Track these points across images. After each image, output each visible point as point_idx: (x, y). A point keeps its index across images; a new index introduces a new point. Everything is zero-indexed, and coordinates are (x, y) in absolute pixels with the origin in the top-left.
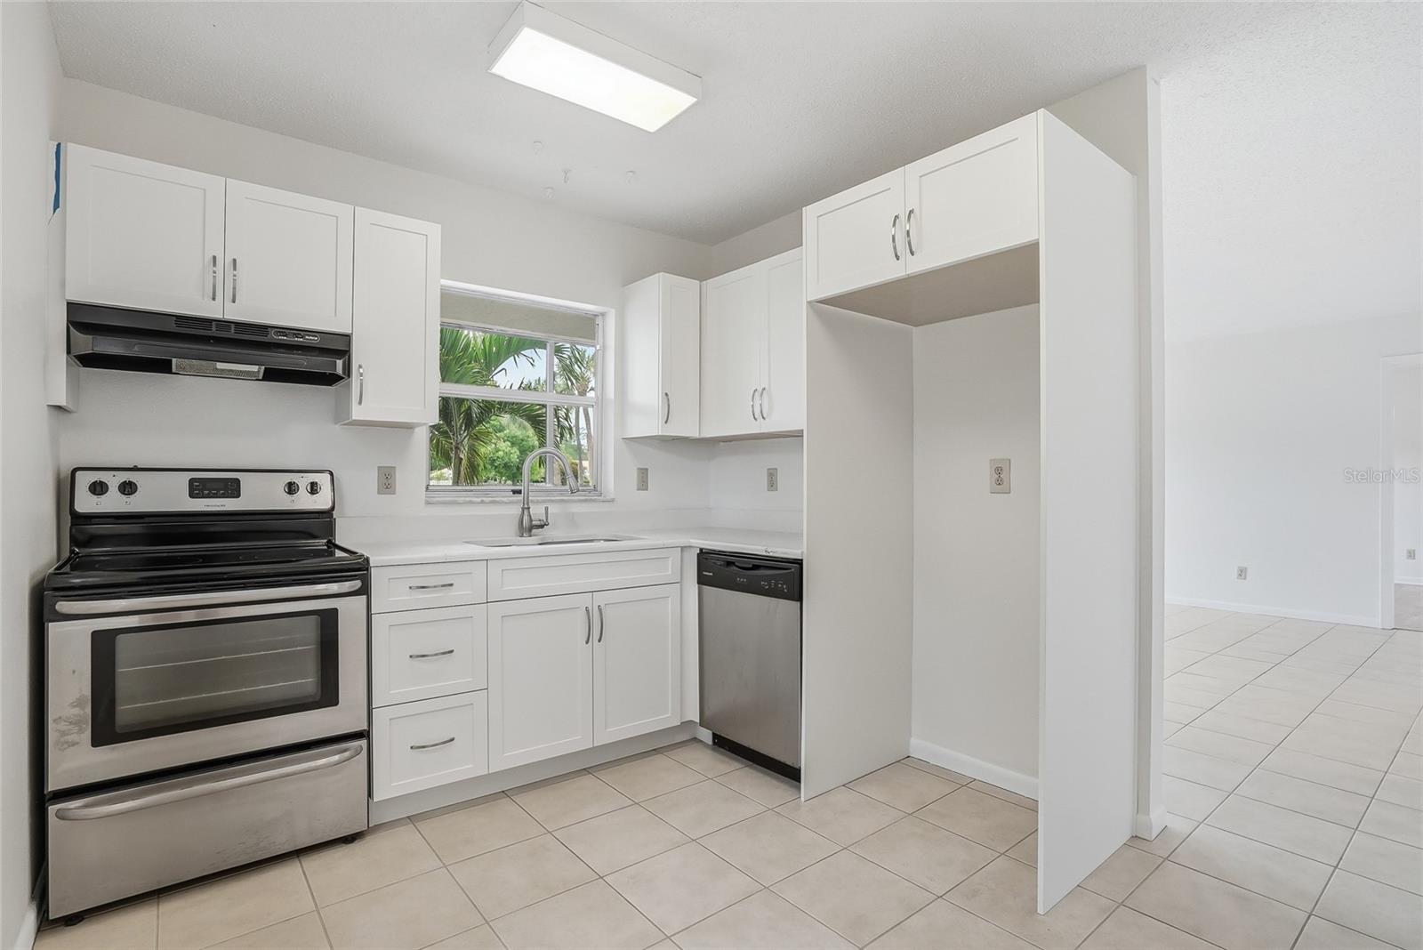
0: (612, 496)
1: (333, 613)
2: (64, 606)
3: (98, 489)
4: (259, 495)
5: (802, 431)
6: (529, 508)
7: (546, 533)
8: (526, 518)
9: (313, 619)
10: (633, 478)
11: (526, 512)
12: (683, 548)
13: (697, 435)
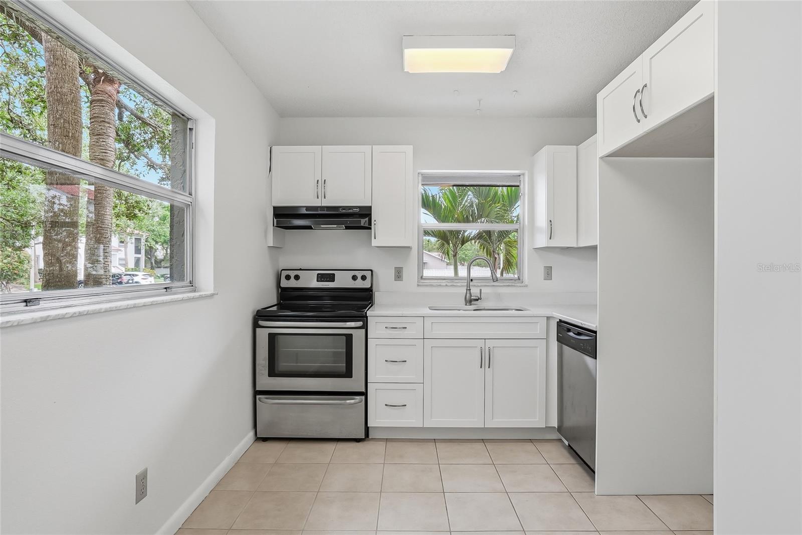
0: (526, 284)
1: (351, 335)
2: (261, 323)
3: (288, 277)
4: (343, 281)
5: (597, 245)
6: (470, 290)
7: (480, 304)
8: (468, 295)
9: (344, 337)
10: (541, 272)
11: (468, 291)
12: (548, 318)
13: (575, 245)
